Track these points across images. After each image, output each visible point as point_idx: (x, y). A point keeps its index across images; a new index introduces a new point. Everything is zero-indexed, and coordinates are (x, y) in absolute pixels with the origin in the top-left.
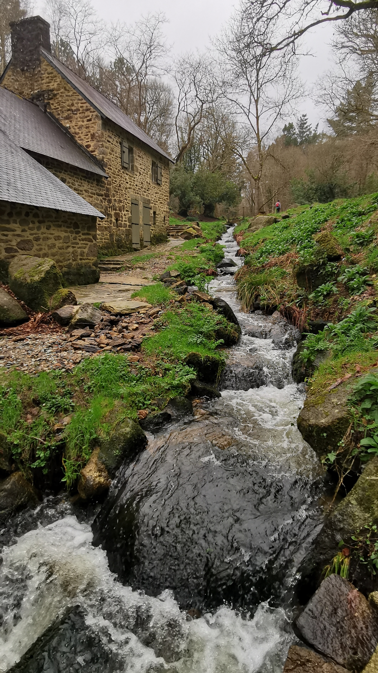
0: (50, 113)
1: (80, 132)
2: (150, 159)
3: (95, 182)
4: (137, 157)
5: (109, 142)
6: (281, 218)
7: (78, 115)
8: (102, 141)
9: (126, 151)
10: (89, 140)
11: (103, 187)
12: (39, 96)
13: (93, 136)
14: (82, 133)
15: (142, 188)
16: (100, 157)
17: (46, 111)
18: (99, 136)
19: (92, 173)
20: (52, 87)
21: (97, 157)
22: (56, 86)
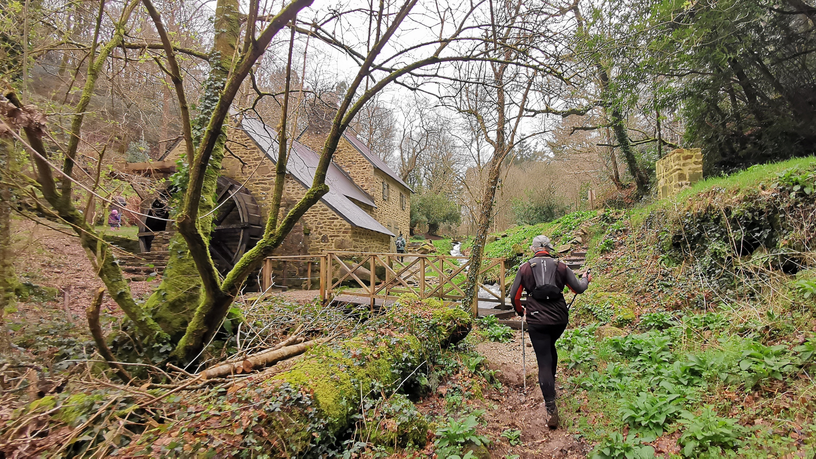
1: (357, 176)
2: (398, 191)
3: (370, 211)
4: (391, 191)
5: (377, 183)
6: (500, 237)
7: (357, 164)
8: (373, 183)
9: (386, 187)
10: (363, 182)
11: (374, 213)
13: (367, 179)
14: (359, 177)
15: (393, 213)
18: (371, 180)
19: (368, 205)
21: (369, 193)
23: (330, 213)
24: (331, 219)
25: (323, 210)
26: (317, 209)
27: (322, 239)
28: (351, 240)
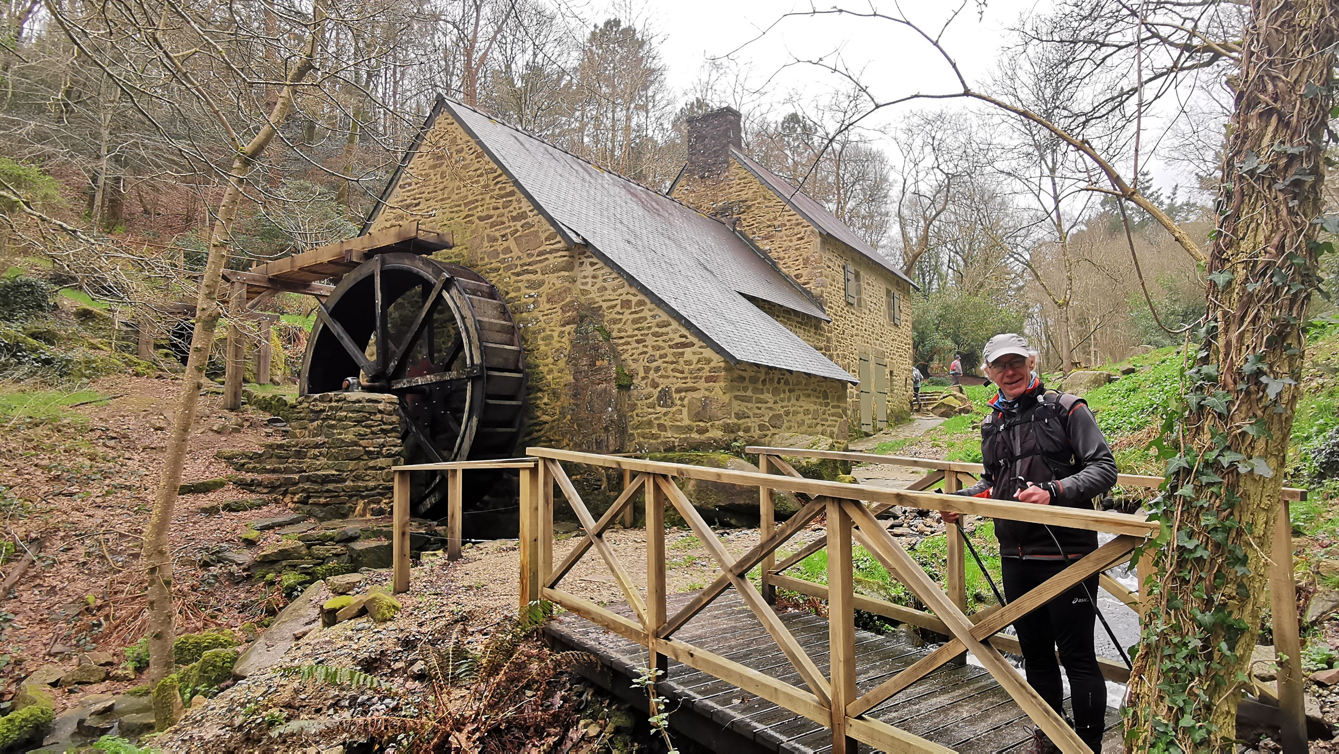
0: (740, 232)
1: (786, 256)
2: (883, 287)
3: (813, 330)
4: (866, 286)
5: (829, 267)
6: (1119, 373)
7: (784, 232)
8: (821, 268)
9: (851, 277)
10: (799, 267)
11: (823, 335)
12: (723, 211)
13: (806, 261)
14: (789, 257)
15: (873, 333)
16: (816, 291)
17: (735, 230)
18: (815, 261)
19: (809, 316)
20: (744, 197)
21: (813, 291)
22: (750, 195)
23: (675, 331)
24: (677, 346)
25: (658, 326)
26: (645, 324)
27: (659, 398)
28: (726, 398)
